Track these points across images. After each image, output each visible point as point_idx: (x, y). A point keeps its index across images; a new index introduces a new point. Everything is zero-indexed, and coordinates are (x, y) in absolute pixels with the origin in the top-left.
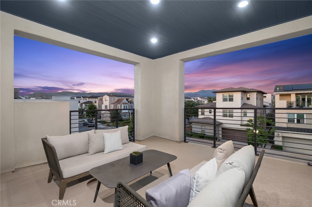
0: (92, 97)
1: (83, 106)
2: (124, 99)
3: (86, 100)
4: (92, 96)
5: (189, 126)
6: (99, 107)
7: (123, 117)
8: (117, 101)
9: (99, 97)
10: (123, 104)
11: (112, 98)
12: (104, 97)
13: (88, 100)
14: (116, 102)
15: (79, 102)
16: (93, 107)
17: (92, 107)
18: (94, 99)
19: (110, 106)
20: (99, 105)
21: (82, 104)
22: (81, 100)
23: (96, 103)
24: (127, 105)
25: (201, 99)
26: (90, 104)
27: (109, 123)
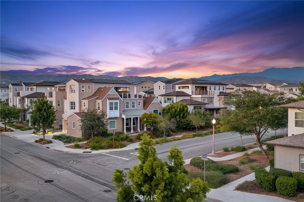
0: (44, 84)
1: (26, 103)
2: (110, 88)
3: (32, 89)
4: (44, 82)
5: (258, 149)
6: (59, 105)
7: (110, 129)
8: (95, 93)
9: (58, 83)
10: (109, 99)
11: (86, 85)
12: (68, 84)
13: (36, 89)
14: (93, 95)
15: (18, 94)
16: (45, 107)
17: (43, 105)
18: (48, 88)
19: (80, 102)
20: (59, 102)
21: (23, 99)
22: (22, 90)
23: (51, 96)
24: (118, 101)
25: (273, 87)
26: (39, 100)
27: (80, 140)
